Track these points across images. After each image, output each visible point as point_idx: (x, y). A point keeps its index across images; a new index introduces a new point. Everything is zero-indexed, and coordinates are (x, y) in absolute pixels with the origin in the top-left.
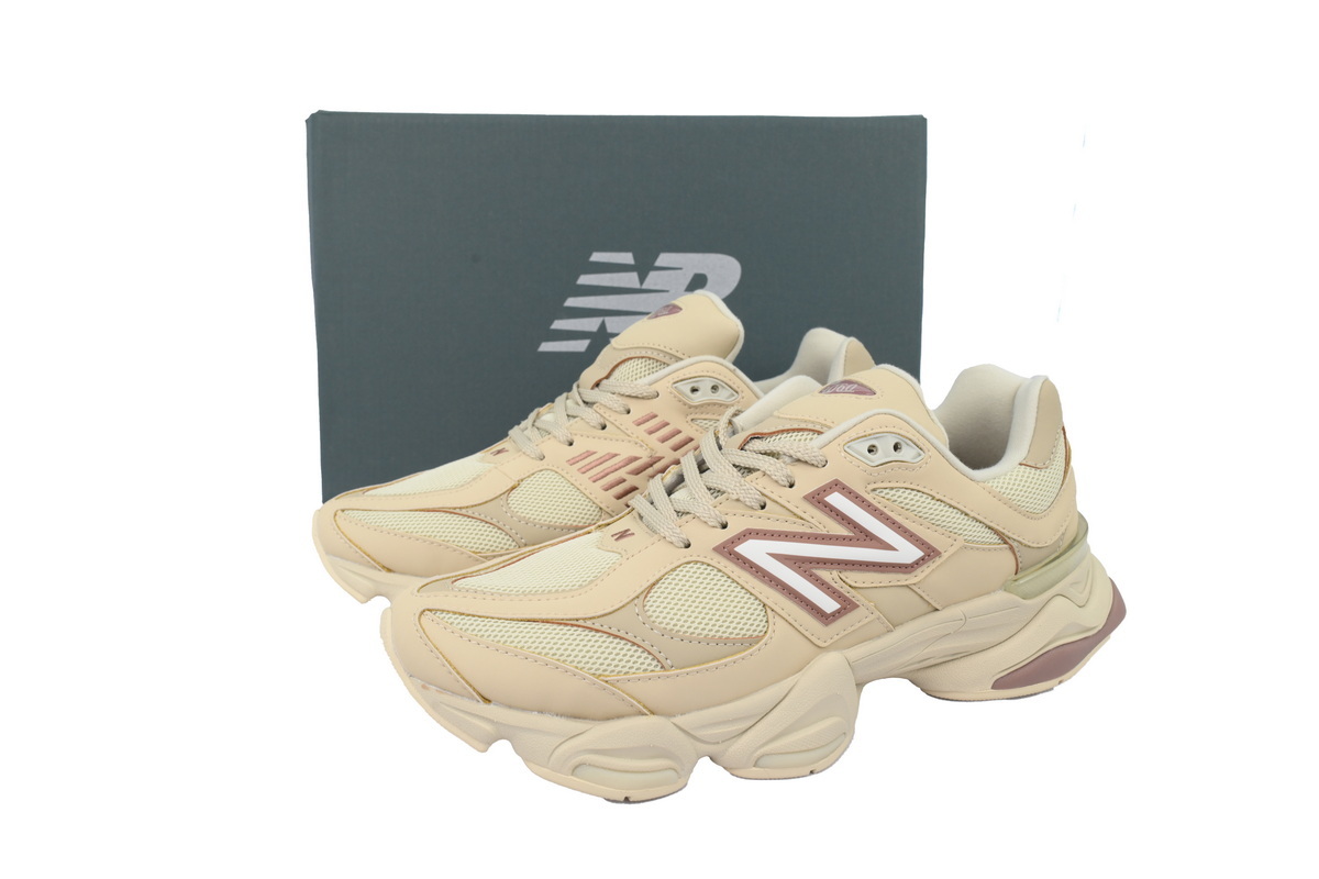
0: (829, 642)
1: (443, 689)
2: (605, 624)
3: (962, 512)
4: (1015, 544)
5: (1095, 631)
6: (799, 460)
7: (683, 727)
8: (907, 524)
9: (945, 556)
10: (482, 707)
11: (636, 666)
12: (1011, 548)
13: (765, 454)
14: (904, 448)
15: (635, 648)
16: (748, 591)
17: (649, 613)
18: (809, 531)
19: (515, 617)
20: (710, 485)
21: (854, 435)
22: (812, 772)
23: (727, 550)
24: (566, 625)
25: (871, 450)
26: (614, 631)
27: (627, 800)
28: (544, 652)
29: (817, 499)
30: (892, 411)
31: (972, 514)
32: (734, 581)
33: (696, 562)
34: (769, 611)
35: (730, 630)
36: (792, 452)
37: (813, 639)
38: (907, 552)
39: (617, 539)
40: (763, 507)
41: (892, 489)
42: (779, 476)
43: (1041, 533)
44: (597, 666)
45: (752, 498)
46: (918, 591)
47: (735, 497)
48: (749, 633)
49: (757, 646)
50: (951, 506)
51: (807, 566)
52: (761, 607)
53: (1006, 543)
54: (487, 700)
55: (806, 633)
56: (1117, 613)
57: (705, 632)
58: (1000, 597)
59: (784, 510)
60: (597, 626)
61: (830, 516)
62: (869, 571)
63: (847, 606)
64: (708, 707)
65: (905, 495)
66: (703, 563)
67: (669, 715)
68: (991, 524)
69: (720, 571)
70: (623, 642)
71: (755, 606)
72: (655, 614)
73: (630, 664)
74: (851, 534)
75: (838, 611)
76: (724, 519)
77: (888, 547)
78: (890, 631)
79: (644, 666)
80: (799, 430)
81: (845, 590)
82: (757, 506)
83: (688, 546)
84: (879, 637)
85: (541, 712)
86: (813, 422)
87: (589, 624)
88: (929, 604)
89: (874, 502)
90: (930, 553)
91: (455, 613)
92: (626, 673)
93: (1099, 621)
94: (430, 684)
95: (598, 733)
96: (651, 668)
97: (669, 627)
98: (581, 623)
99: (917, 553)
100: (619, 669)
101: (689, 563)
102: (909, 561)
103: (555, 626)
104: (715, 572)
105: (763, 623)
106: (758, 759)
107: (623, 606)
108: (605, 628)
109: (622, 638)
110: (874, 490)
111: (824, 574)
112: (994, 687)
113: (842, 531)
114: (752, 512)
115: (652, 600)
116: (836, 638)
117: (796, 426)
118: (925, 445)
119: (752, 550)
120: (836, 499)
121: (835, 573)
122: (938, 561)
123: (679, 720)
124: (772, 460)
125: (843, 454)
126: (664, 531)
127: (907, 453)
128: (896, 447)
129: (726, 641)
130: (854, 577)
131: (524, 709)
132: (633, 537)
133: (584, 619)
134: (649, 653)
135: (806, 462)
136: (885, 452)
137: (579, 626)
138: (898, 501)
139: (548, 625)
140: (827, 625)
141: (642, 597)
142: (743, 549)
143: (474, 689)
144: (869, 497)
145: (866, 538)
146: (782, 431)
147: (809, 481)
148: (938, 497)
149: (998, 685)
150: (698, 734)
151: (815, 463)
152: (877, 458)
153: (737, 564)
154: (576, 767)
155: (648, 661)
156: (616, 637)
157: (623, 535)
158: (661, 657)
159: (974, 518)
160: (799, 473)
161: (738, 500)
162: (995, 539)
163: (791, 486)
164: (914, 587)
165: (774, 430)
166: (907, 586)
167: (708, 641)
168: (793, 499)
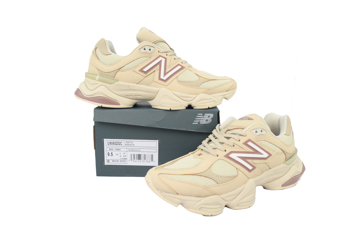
0: (250, 176)
1: (166, 192)
2: (203, 174)
3: (275, 146)
4: (286, 153)
5: (300, 173)
6: (241, 135)
7: (222, 197)
8: (265, 148)
9: (273, 156)
10: (177, 196)
11: (212, 183)
12: (285, 154)
13: (232, 134)
14: (263, 131)
15: (211, 179)
16: (233, 165)
17: (213, 171)
18: (244, 151)
19: (182, 174)
20: (220, 142)
21: (252, 129)
22: (249, 207)
23: (227, 156)
24: (194, 175)
25: (256, 132)
26: (205, 176)
27: (211, 216)
28: (191, 181)
29: (246, 143)
30: (259, 123)
31: (277, 146)
32: (229, 163)
33: (220, 159)
34: (238, 170)
35: (231, 174)
36: (239, 133)
37: (247, 176)
38: (265, 155)
39: (199, 156)
40: (234, 146)
41: (261, 141)
42: (237, 139)
43: (290, 151)
44: (203, 184)
45: (232, 144)
46: (268, 164)
47: (227, 144)
48: (235, 175)
49: (236, 178)
50: (273, 144)
51: (245, 159)
52: (236, 169)
53: (284, 152)
54: (178, 194)
55: (246, 175)
56: (304, 169)
57: (225, 175)
58: (283, 165)
59: (239, 147)
60: (201, 175)
61: (249, 147)
62: (258, 160)
63: (254, 168)
64: (227, 193)
65: (264, 142)
66: (222, 160)
67: (219, 195)
68: (281, 148)
69: (226, 161)
70: (208, 178)
71: (235, 169)
72: (214, 171)
73: (210, 183)
74: (253, 151)
75: (252, 169)
76: (225, 149)
77: (262, 154)
78: (262, 174)
79: (213, 184)
80: (238, 128)
81: (253, 164)
82: (232, 146)
83: (218, 156)
84: (259, 175)
85: (190, 196)
86: (241, 127)
87: (199, 174)
88: (269, 167)
89: (258, 144)
90: (270, 155)
91: (167, 174)
92: (210, 185)
93: (301, 171)
94: (163, 191)
95: (204, 200)
96: (215, 184)
97: (218, 174)
98: (197, 174)
99: (267, 155)
100: (208, 184)
101: (219, 160)
102: (266, 157)
103: (192, 176)
104: (225, 161)
105: (237, 173)
106: (238, 204)
107: (206, 170)
108: (203, 175)
109: (208, 177)
110: (257, 141)
111: (249, 161)
112: (282, 186)
113: (251, 151)
114: (232, 147)
115: (212, 168)
116: (252, 175)
117: (237, 128)
118: (267, 131)
119: (233, 156)
120: (250, 143)
121: (251, 160)
122: (271, 157)
123: (221, 196)
124: (235, 135)
125: (250, 133)
126: (211, 153)
127: (264, 132)
128: (261, 131)
129: (230, 177)
130: (255, 161)
131: (186, 196)
132: (203, 155)
133: (198, 173)
134: (214, 180)
135: (242, 135)
136: (259, 132)
137: (197, 175)
138: (262, 143)
139: (190, 176)
140: (250, 172)
141: (210, 168)
142: (231, 156)
143: (175, 192)
144: (256, 143)
145: (256, 152)
146: (234, 129)
147: (244, 140)
148: (271, 142)
149: (283, 186)
150: (225, 199)
151: (244, 135)
152: (258, 134)
153: (230, 159)
154: (200, 208)
155: (214, 182)
156: (206, 177)
157: (200, 155)
158: (217, 181)
159: (278, 147)
160: (241, 138)
161: (228, 145)
162: (281, 151)
163: (239, 141)
164: (267, 163)
165: (232, 129)
166: (265, 163)
167: (226, 177)
168: (241, 143)
